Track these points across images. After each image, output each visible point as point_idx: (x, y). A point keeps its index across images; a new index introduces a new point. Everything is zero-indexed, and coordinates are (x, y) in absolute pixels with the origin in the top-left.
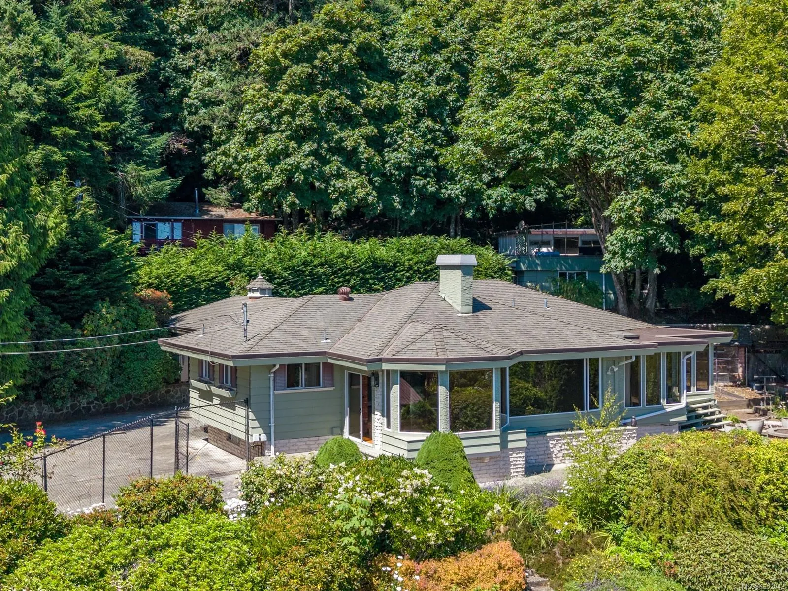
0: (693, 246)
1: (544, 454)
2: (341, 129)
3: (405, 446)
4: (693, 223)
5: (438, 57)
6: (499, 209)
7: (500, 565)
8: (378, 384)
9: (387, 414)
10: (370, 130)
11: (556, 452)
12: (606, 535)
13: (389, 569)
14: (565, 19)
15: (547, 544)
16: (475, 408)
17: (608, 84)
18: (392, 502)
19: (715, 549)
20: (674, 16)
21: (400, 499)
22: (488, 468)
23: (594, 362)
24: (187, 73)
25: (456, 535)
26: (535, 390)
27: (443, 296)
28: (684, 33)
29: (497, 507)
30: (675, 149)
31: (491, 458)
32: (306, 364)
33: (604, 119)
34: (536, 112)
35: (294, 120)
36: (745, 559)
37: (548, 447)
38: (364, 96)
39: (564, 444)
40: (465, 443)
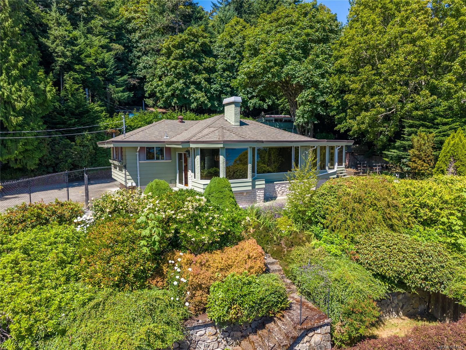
0: (331, 112)
1: (273, 192)
2: (195, 75)
3: (202, 186)
4: (332, 102)
5: (231, 50)
6: (254, 107)
7: (249, 256)
8: (189, 156)
9: (194, 171)
10: (206, 75)
11: (279, 191)
12: (311, 233)
13: (173, 262)
14: (280, 26)
15: (277, 239)
16: (241, 171)
17: (297, 48)
18: (180, 217)
19: (383, 243)
20: (323, 21)
21: (185, 215)
22: (245, 198)
23: (297, 149)
24: (139, 58)
25: (222, 236)
26: (268, 168)
27: (226, 119)
28: (327, 28)
29: (248, 218)
30: (324, 73)
31: (247, 193)
32: (156, 147)
33: (296, 62)
34: (269, 58)
35: (176, 70)
36: (404, 250)
37: (275, 188)
38: (203, 62)
39: (282, 187)
40: (232, 185)
